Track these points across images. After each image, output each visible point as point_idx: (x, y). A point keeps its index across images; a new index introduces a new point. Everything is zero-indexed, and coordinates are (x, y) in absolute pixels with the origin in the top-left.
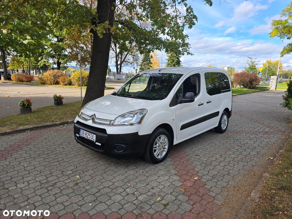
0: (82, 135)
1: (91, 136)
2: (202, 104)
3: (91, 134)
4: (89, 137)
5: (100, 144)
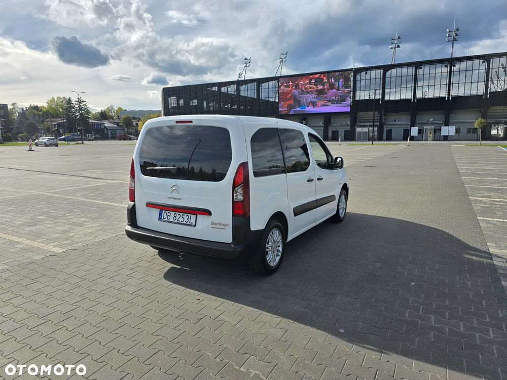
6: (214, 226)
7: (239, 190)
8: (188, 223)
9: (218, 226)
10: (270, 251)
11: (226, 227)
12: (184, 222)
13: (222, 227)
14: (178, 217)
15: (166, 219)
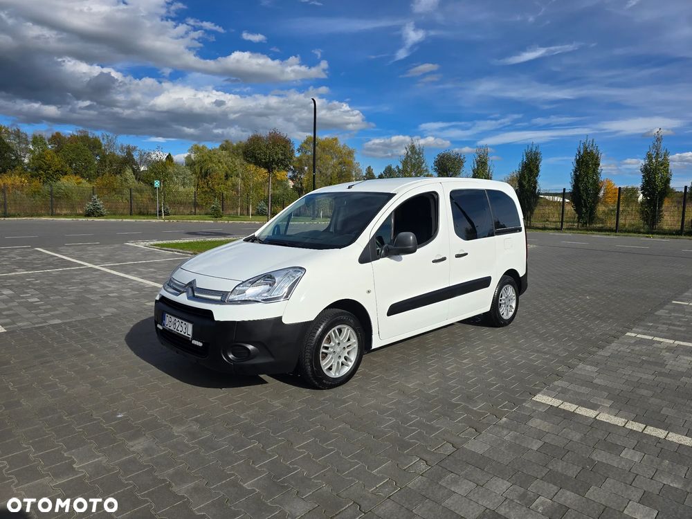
0: (168, 326)
1: (184, 326)
2: (444, 259)
3: (184, 322)
4: (180, 329)
5: (200, 344)
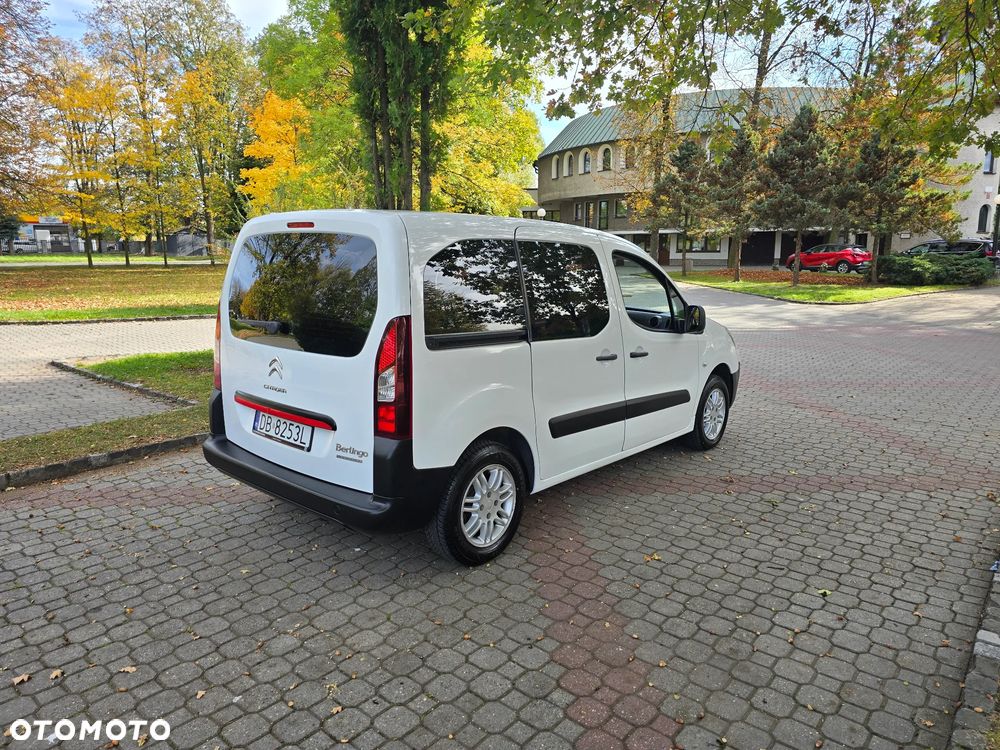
6: (341, 453)
7: (390, 376)
8: (298, 443)
9: (348, 455)
10: (476, 512)
11: (363, 458)
12: (291, 441)
13: (356, 457)
14: (283, 427)
15: (264, 431)
